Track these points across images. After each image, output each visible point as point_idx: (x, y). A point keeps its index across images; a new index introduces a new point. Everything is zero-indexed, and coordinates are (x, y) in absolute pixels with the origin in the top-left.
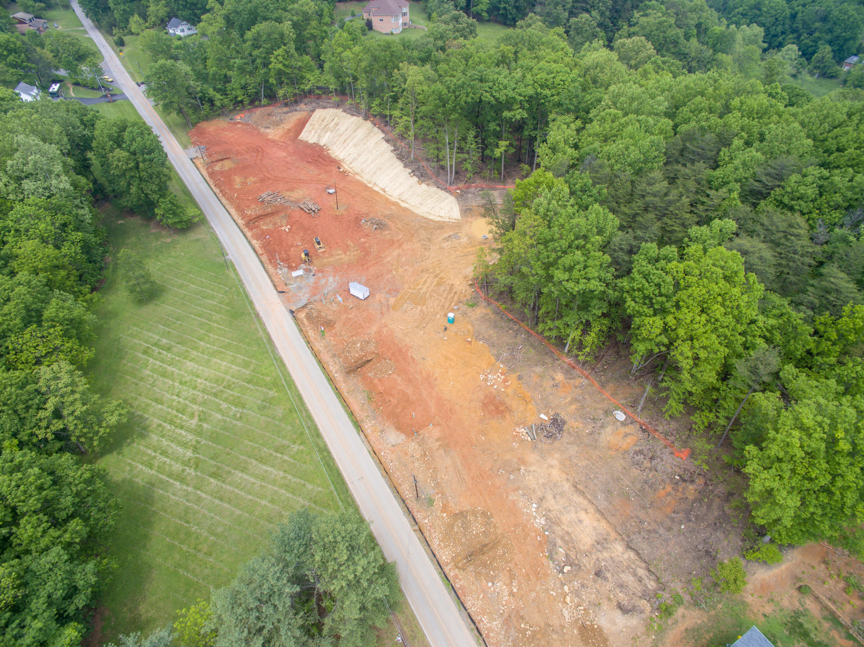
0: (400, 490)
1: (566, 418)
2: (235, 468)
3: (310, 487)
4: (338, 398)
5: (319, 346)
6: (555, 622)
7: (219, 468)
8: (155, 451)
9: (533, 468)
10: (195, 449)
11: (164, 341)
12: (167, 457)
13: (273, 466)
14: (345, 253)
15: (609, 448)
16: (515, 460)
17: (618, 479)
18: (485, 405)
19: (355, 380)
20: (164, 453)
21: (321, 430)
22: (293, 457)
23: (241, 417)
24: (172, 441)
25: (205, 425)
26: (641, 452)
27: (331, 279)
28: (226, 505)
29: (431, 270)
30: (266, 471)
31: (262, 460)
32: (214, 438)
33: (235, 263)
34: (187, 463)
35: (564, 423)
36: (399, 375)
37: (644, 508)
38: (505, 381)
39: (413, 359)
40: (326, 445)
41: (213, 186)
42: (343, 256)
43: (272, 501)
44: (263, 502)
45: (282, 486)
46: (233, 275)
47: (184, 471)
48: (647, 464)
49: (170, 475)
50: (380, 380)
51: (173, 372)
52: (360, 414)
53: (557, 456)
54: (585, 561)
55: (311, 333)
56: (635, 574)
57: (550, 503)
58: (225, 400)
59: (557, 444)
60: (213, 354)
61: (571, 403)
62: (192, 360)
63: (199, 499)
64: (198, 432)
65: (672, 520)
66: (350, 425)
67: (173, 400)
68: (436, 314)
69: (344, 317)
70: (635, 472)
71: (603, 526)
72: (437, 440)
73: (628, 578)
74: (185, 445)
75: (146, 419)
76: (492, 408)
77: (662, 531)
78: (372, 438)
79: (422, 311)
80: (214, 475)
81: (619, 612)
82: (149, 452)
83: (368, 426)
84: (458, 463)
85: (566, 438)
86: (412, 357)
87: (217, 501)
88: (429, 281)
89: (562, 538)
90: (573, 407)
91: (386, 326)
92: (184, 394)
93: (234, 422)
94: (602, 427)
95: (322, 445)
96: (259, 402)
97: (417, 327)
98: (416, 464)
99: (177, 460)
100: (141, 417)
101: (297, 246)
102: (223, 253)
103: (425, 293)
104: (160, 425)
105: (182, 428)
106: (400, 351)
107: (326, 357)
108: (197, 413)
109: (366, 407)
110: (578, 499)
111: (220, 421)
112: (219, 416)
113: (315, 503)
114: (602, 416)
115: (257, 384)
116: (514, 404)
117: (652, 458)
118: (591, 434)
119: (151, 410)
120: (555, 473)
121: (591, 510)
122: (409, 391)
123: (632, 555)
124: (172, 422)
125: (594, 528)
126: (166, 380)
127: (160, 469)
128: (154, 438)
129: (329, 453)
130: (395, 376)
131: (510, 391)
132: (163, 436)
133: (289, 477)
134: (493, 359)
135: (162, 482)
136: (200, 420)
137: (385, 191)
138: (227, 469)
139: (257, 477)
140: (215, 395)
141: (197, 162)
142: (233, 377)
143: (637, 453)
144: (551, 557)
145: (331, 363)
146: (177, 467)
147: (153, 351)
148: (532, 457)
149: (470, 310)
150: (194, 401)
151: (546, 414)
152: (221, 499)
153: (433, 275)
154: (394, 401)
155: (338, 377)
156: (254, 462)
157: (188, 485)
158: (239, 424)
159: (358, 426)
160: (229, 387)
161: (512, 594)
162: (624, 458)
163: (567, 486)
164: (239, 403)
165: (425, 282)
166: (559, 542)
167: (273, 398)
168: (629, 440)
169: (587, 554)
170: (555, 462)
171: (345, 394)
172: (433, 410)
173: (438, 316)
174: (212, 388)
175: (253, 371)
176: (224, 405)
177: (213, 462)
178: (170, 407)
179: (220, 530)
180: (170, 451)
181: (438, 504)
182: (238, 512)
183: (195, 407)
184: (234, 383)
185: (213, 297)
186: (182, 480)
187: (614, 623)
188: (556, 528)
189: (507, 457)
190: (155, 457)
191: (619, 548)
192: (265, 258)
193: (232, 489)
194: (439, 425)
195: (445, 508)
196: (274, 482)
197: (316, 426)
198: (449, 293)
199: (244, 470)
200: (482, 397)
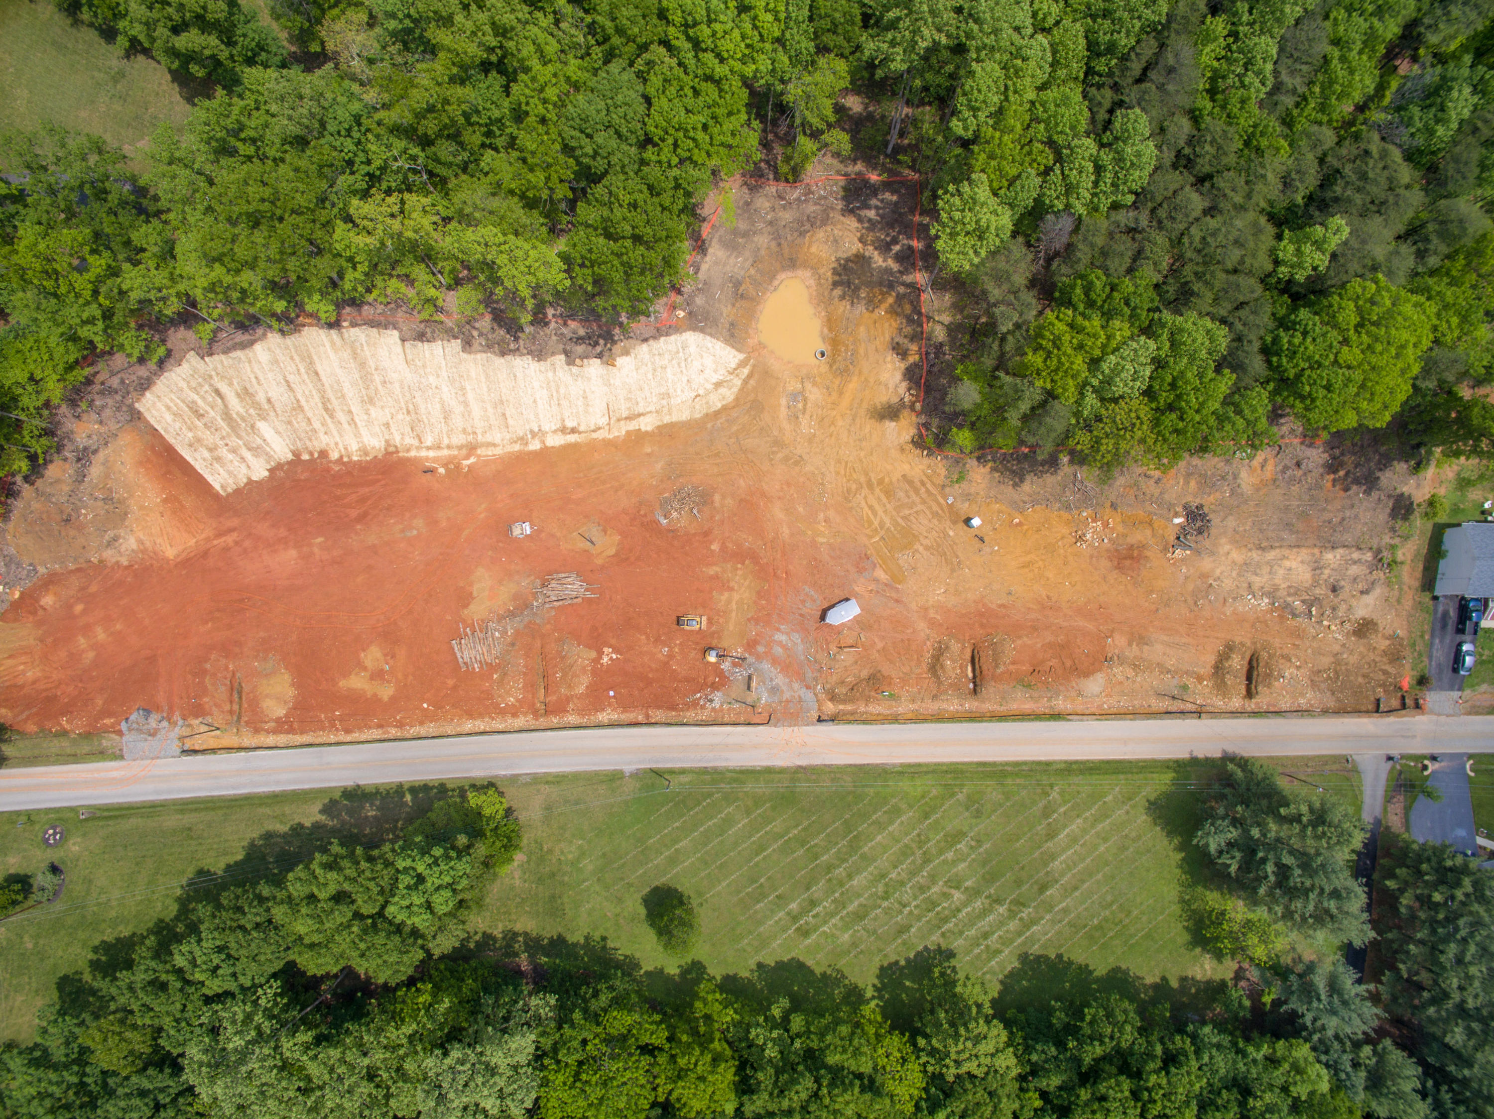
0: (1154, 709)
1: (1198, 501)
2: (1046, 865)
3: (1109, 798)
4: (1006, 721)
5: (904, 707)
6: (1337, 648)
7: (1036, 882)
8: (978, 945)
9: (1218, 572)
10: (998, 901)
11: (794, 906)
12: (993, 933)
13: (1065, 827)
14: (731, 589)
15: (1258, 490)
16: (1199, 582)
17: (1287, 508)
18: (1119, 567)
19: (990, 690)
20: (986, 935)
21: (1043, 758)
22: (1065, 802)
23: (978, 841)
24: (974, 924)
25: (968, 883)
26: (1286, 468)
27: (779, 637)
28: (1085, 886)
29: (854, 487)
30: (1068, 835)
31: (1051, 835)
32: (991, 878)
33: (653, 766)
34: (1012, 914)
35: (1200, 507)
36: (1020, 637)
37: (1324, 509)
38: (1106, 525)
39: (1002, 606)
40: (1066, 762)
41: (349, 738)
42: (736, 597)
43: (1105, 840)
44: (1102, 848)
45: (1093, 826)
46: (684, 779)
47: (1021, 919)
48: (1298, 473)
49: (1020, 934)
50: (1013, 663)
51: (860, 905)
52: (1042, 706)
53: (1223, 540)
54: (1317, 591)
55: (875, 709)
56: (1355, 562)
57: (1257, 581)
58: (941, 852)
59: (1213, 531)
60: (853, 847)
61: (1187, 483)
62: (850, 877)
63: (1065, 911)
64: (975, 893)
65: (1349, 497)
66: (1052, 724)
67: (911, 912)
68: (946, 535)
69: (875, 655)
70: (1295, 488)
71: (1304, 554)
72: (1130, 644)
73: (1354, 570)
74: (984, 913)
75: (926, 948)
76: (1127, 563)
77: (1348, 513)
78: (1080, 708)
79: (927, 548)
80: (1043, 888)
81: (1365, 597)
82: (977, 951)
83: (1060, 704)
84: (1166, 638)
85: (1215, 519)
86: (1001, 606)
87: (1077, 894)
88: (872, 501)
89: (1289, 595)
90: (1193, 484)
91: (926, 609)
92: (905, 898)
93: (982, 850)
94: (1235, 477)
95: (1063, 766)
96: (967, 814)
97: (953, 570)
98: (1139, 679)
99: (1002, 924)
100: (918, 954)
101: (671, 656)
102: (613, 778)
103: (896, 524)
104: (943, 934)
105: (959, 910)
106: (981, 615)
107: (932, 707)
108: (945, 889)
109: (1035, 694)
110: (1271, 555)
111: (969, 867)
112: (962, 866)
113: (1130, 799)
114: (1227, 469)
115: (934, 809)
116: (1138, 536)
117: (1298, 465)
118: (1232, 492)
119: (914, 940)
120: (1237, 556)
121: (1286, 552)
122: (1049, 638)
123: (1341, 551)
124: (946, 920)
125: (1302, 562)
126: (872, 915)
127: (1005, 942)
128: (958, 944)
129: (1076, 762)
130: (1019, 642)
131: (1120, 528)
132: (961, 933)
133: (1087, 814)
134: (1065, 515)
135: (1024, 943)
136: (957, 888)
137: (573, 431)
138: (1042, 874)
139: (1069, 847)
140: (927, 861)
141: (197, 743)
142: (907, 834)
143: (1283, 472)
144: (1295, 615)
145: (945, 706)
146: (1013, 925)
147: (807, 923)
148: (1206, 564)
149: (964, 485)
150: (922, 889)
151: (1176, 515)
152: (1076, 888)
153: (865, 491)
154: (1053, 662)
155: (970, 705)
156: (1050, 844)
157: (1042, 918)
158: (987, 845)
159: (1056, 716)
160: (921, 843)
161: (1298, 668)
162: (1277, 487)
163: (1255, 555)
164: (956, 837)
165: (871, 507)
166: (1289, 599)
167: (969, 797)
168: (1270, 467)
169: (1316, 583)
170: (1227, 547)
171: (1002, 709)
172: (1090, 626)
173: (951, 533)
174: (913, 862)
175: (911, 806)
176: (950, 855)
177: (1025, 887)
178: (919, 918)
179: (1109, 898)
180: (987, 928)
181: (1190, 682)
182: (1100, 876)
183: (935, 889)
184: (919, 835)
185: (729, 822)
186: (1033, 922)
187: (1367, 605)
188: (1279, 594)
189: (1190, 587)
190: (987, 947)
191: (1329, 556)
192: (658, 715)
193: (1069, 875)
194: (1112, 631)
195: (1200, 679)
196: (1084, 831)
197: (1033, 762)
198: (917, 491)
199: (1053, 857)
200: (1109, 564)
